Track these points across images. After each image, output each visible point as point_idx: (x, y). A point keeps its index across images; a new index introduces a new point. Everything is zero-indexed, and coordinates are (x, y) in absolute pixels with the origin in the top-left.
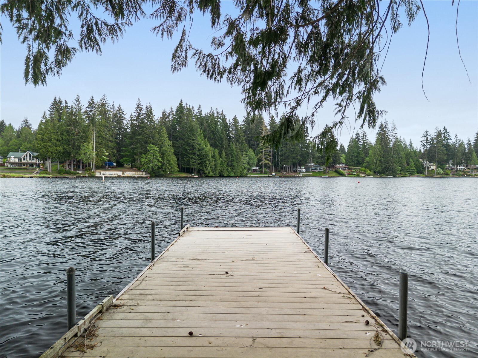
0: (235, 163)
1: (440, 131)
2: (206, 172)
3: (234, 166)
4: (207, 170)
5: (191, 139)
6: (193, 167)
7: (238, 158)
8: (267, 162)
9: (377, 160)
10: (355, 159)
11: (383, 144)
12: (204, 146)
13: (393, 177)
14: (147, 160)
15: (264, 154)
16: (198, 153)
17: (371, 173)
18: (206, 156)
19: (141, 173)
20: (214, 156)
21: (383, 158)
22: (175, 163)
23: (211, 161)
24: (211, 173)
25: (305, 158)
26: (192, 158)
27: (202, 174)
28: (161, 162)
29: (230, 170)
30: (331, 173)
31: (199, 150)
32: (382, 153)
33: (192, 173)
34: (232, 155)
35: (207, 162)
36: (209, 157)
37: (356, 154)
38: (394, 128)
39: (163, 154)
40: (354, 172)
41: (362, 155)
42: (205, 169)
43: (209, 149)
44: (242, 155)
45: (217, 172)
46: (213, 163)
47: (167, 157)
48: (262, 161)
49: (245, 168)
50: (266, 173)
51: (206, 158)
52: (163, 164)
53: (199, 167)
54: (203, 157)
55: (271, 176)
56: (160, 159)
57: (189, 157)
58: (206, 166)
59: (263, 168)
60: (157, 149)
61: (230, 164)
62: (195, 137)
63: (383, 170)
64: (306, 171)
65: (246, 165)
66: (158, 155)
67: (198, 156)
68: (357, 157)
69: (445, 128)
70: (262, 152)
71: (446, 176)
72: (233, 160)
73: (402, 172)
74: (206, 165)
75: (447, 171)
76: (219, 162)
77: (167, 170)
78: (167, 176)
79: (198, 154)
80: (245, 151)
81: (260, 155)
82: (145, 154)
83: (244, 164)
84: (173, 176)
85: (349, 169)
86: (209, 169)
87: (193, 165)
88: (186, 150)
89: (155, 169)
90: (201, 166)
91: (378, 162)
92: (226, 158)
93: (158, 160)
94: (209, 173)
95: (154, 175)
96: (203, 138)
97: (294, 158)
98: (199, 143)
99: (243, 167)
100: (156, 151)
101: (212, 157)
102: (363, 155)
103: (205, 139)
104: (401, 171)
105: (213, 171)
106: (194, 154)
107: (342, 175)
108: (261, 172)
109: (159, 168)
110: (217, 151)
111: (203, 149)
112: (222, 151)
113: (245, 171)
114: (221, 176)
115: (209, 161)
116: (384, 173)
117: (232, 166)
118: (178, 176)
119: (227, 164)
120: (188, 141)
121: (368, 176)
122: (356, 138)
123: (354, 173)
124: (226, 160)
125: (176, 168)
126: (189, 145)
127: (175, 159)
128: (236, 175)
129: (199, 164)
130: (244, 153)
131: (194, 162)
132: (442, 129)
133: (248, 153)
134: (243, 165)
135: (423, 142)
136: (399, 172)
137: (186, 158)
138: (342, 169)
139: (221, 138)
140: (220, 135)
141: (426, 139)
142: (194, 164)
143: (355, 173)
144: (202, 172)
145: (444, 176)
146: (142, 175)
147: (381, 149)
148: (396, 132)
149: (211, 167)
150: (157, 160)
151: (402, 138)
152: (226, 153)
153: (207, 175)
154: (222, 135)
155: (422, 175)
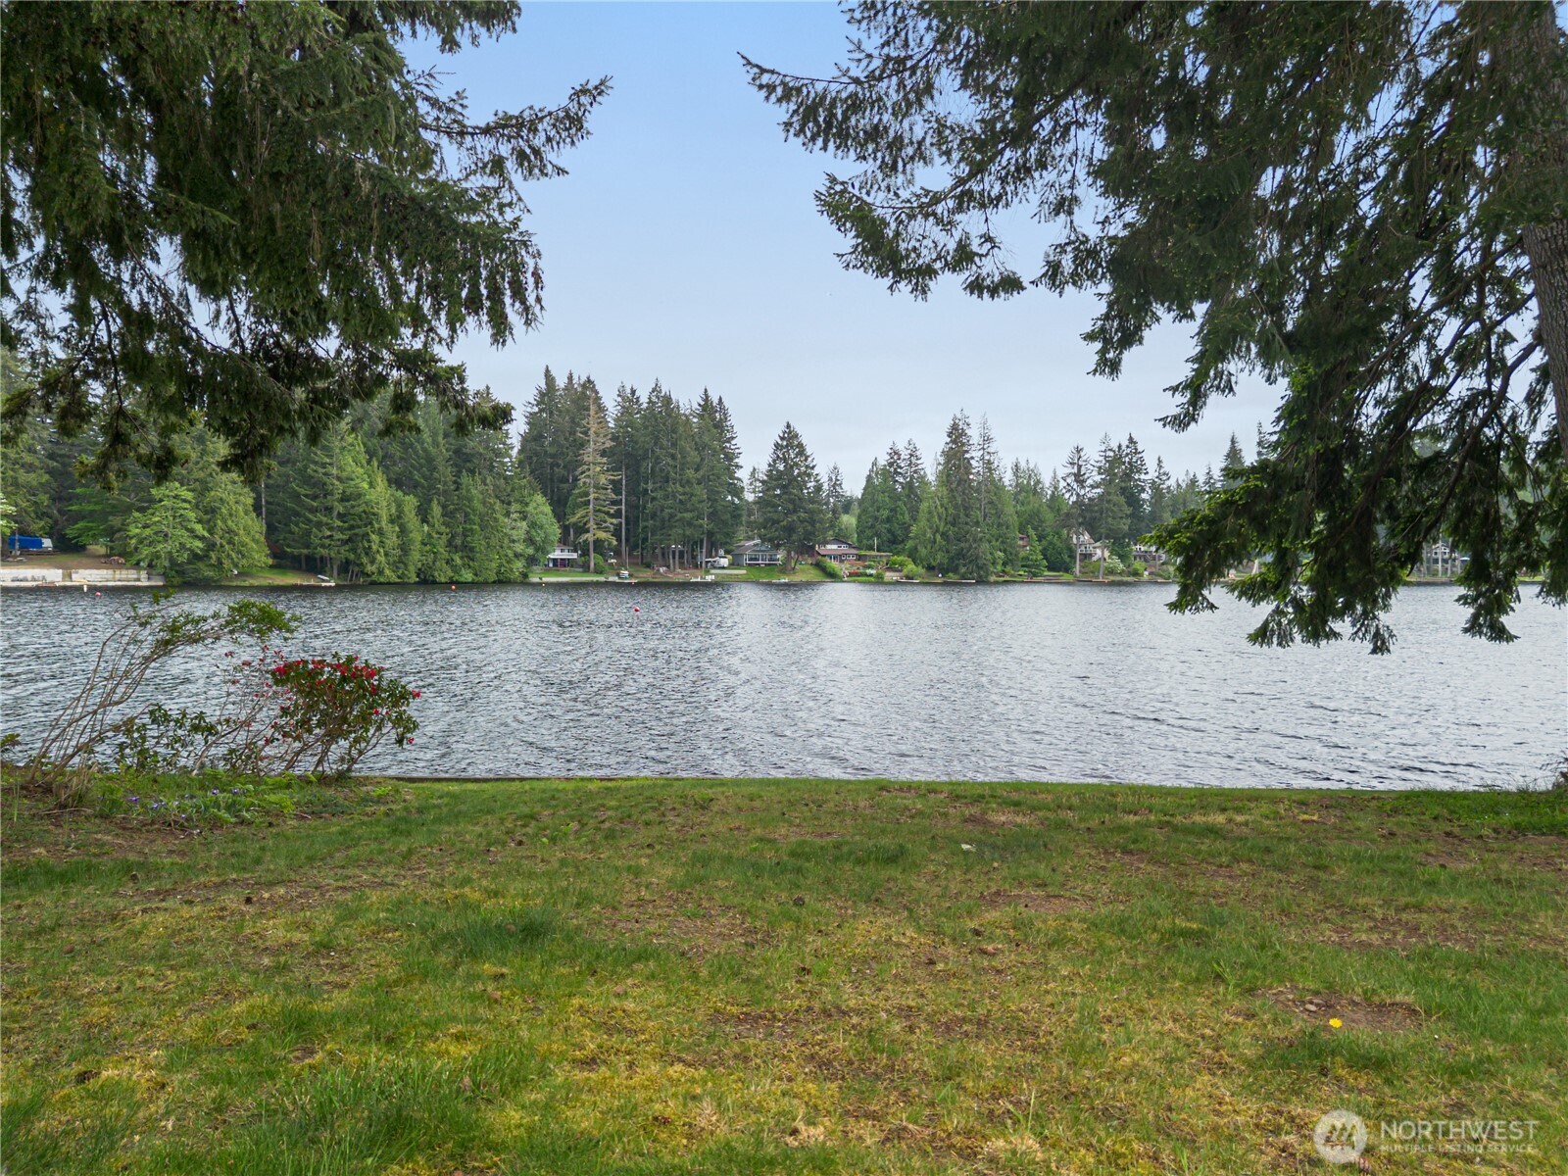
0: (478, 541)
1: (1120, 447)
2: (369, 568)
3: (472, 549)
4: (373, 562)
5: (316, 463)
6: (324, 552)
7: (487, 524)
8: (602, 535)
9: (937, 531)
10: (883, 528)
11: (954, 486)
12: (366, 485)
13: (978, 583)
14: (148, 531)
15: (595, 511)
16: (340, 508)
17: (921, 570)
18: (369, 518)
19: (132, 574)
20: (399, 517)
21: (953, 525)
22: (257, 542)
23: (389, 535)
24: (387, 572)
25: (725, 523)
26: (319, 525)
27: (356, 579)
28: (202, 538)
29: (459, 561)
30: (803, 571)
31: (344, 499)
32: (951, 511)
33: (322, 572)
34: (466, 515)
35: (374, 537)
36: (379, 522)
37: (886, 513)
38: (987, 439)
39: (212, 511)
40: (869, 567)
41: (902, 514)
42: (365, 560)
43: (379, 494)
44: (508, 514)
45: (412, 568)
46: (392, 540)
47: (224, 521)
48: (588, 531)
49: (517, 556)
50: (599, 571)
51: (371, 523)
52: (211, 546)
53: (344, 552)
54: (358, 523)
55: (616, 579)
56: (198, 528)
57: (310, 521)
58: (368, 551)
59: (592, 555)
60: (189, 496)
61: (458, 541)
62: (331, 457)
63: (951, 559)
64: (732, 565)
65: (519, 547)
66: (192, 515)
67: (340, 516)
68: (888, 520)
69: (1131, 440)
70: (587, 503)
71: (1130, 579)
72: (471, 530)
73: (1008, 569)
74: (370, 548)
75: (1138, 565)
76: (416, 536)
77: (227, 563)
78: (225, 583)
79: (341, 510)
80: (516, 501)
81: (580, 513)
82: (141, 510)
83: (514, 541)
84: (247, 584)
85: (860, 558)
86: (381, 558)
87: (323, 546)
88: (296, 496)
89: (180, 560)
90: (354, 550)
91: (938, 537)
92: (444, 524)
93: (192, 531)
94: (381, 572)
95: (177, 580)
96: (363, 458)
97: (690, 524)
98: (345, 474)
99: (510, 554)
100: (185, 501)
101: (392, 521)
102: (907, 517)
103: (369, 462)
104: (1004, 564)
105: (395, 566)
106: (329, 510)
107: (833, 576)
108: (586, 568)
109: (195, 557)
110: (411, 502)
111: (359, 496)
112: (431, 500)
113: (519, 565)
114: (426, 583)
115: (381, 532)
116: (955, 570)
117: (468, 551)
118: (265, 582)
119: (450, 543)
120: (306, 467)
121: (908, 581)
122: (891, 465)
123: (869, 571)
124: (443, 529)
125: (261, 556)
126: (307, 480)
127: (257, 526)
128: (481, 579)
129: (345, 542)
130: (514, 507)
131: (329, 539)
132: (1125, 443)
133: (530, 508)
134: (510, 548)
135: (1069, 480)
136: (999, 568)
137: (297, 525)
138: (839, 558)
139: (430, 460)
140: (425, 450)
141: (1075, 470)
142: (327, 542)
143: (873, 572)
144: (356, 569)
145: (1125, 579)
146: (138, 580)
147: (945, 501)
148: (991, 450)
149: (386, 554)
150: (187, 530)
151: (1032, 466)
152: (444, 507)
153: (374, 578)
154: (433, 450)
155: (1067, 577)
